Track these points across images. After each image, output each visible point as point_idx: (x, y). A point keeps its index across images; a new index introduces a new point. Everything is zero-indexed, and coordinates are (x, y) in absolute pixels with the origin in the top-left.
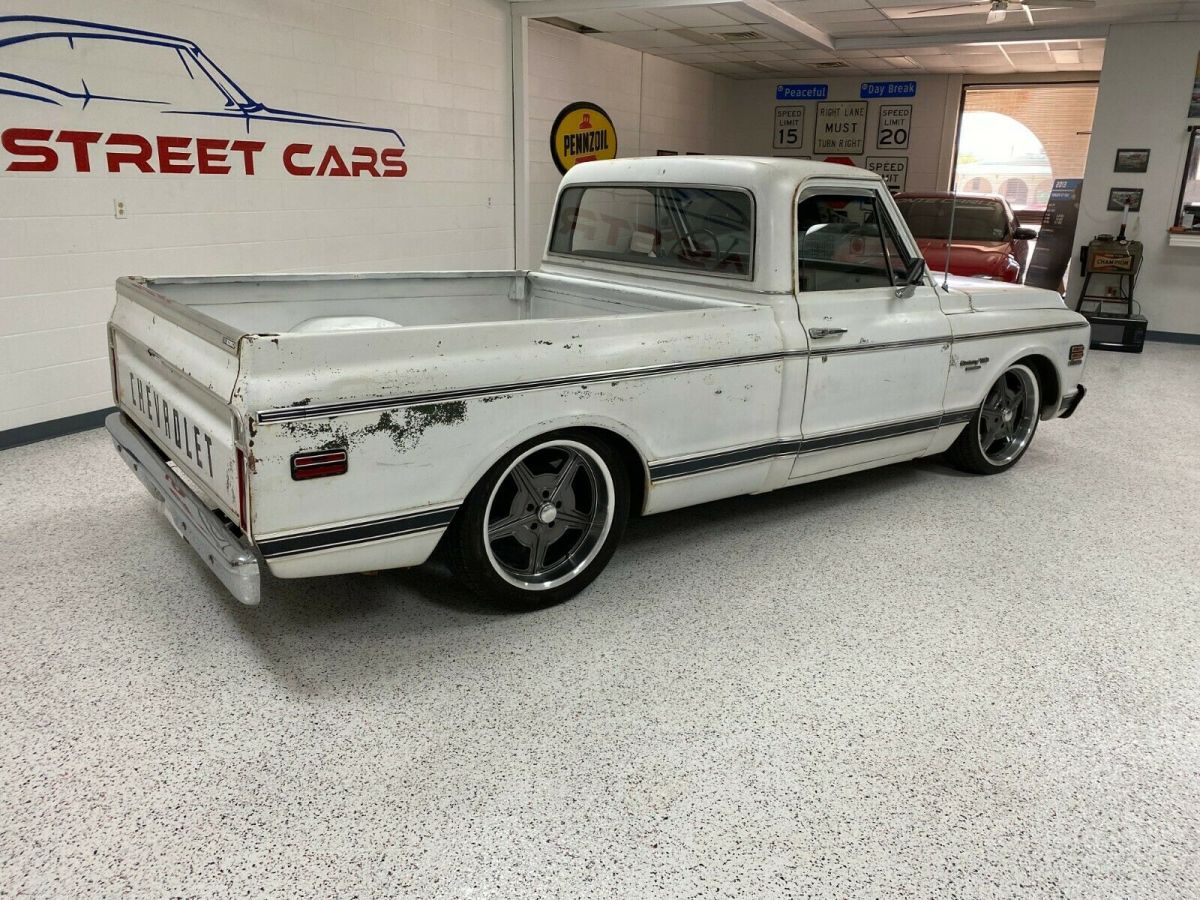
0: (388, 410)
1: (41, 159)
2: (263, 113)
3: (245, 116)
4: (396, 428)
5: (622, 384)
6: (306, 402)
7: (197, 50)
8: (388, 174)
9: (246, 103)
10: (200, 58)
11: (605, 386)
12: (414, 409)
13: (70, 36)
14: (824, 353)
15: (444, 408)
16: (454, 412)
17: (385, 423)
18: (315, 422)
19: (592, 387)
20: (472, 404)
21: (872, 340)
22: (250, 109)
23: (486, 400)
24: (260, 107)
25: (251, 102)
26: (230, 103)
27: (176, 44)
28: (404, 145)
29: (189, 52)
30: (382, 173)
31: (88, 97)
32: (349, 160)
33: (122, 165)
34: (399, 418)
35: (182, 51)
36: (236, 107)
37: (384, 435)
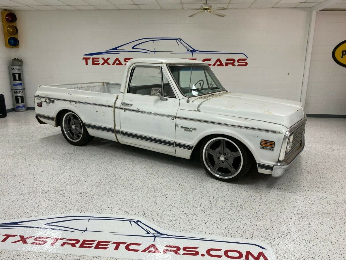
0: (46, 99)
2: (197, 52)
3: (193, 53)
4: (47, 102)
5: (77, 104)
6: (39, 95)
7: (181, 40)
8: (239, 65)
9: (193, 50)
10: (182, 41)
11: (74, 103)
12: (49, 100)
13: (153, 41)
14: (125, 109)
15: (52, 100)
16: (53, 102)
17: (45, 101)
18: (39, 98)
20: (55, 101)
21: (140, 109)
22: (194, 51)
23: (57, 101)
24: (197, 50)
25: (194, 50)
26: (188, 50)
27: (176, 39)
28: (247, 57)
29: (179, 40)
30: (237, 65)
31: (155, 52)
32: (224, 62)
34: (47, 101)
35: (177, 41)
36: (190, 51)
37: (45, 102)
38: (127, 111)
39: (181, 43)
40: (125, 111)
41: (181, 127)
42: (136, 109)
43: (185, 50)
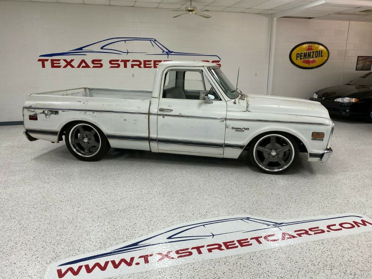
0: (44, 110)
1: (117, 65)
2: (173, 53)
3: (168, 54)
4: (46, 114)
5: (96, 113)
6: (31, 106)
7: (155, 40)
10: (156, 42)
11: (91, 113)
12: (49, 111)
13: (125, 41)
15: (55, 112)
16: (56, 112)
17: (44, 112)
18: (32, 110)
19: (88, 113)
20: (60, 112)
23: (63, 111)
24: (172, 52)
25: (169, 51)
26: (163, 52)
27: (150, 40)
28: (220, 59)
29: (153, 41)
31: (128, 53)
33: (134, 66)
34: (46, 112)
35: (152, 41)
36: (165, 52)
37: (44, 114)
38: (166, 117)
39: (156, 43)
40: (164, 117)
41: (232, 128)
42: (178, 114)
43: (161, 52)
